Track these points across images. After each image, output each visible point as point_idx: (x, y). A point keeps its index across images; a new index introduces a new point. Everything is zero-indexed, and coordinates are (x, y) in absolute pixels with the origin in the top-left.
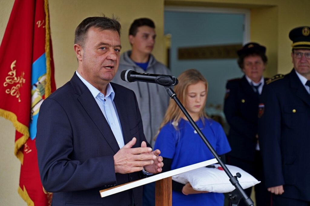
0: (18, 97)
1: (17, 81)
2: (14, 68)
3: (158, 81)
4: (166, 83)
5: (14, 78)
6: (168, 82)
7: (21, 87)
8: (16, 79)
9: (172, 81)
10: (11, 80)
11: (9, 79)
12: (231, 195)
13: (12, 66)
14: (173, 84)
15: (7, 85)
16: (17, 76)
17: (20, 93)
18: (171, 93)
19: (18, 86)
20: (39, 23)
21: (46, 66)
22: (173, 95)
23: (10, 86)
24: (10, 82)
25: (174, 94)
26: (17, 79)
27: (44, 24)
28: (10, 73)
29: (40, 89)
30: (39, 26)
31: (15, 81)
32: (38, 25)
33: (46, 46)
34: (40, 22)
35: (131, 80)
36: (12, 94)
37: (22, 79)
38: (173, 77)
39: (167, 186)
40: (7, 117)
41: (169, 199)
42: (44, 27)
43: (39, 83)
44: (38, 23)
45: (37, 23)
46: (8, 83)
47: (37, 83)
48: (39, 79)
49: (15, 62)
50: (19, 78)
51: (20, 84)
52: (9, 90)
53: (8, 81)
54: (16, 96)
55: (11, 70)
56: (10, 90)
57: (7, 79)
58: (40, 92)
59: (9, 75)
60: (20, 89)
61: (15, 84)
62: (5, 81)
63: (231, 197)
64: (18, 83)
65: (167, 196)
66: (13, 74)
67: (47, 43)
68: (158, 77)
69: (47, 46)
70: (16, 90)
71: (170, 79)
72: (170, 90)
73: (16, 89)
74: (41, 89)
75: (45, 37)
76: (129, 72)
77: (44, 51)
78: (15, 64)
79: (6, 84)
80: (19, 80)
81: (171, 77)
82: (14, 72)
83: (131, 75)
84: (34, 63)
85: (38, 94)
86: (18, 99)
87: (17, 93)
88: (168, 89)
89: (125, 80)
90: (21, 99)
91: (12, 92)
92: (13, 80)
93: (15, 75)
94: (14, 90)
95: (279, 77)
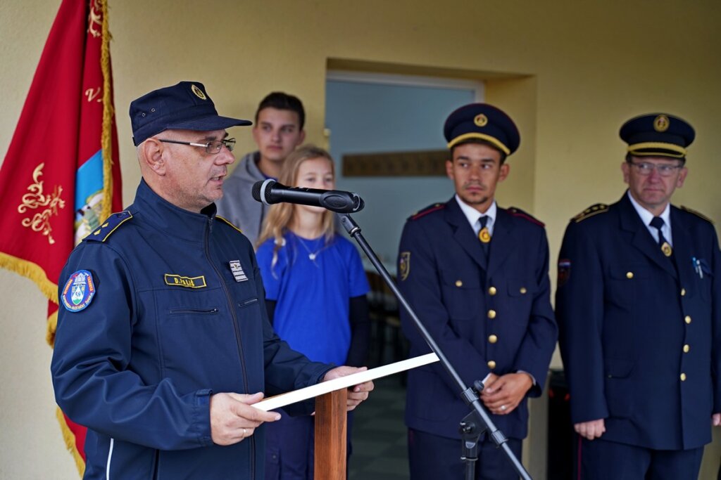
0: (46, 233)
1: (46, 204)
2: (39, 178)
3: (325, 202)
4: (341, 206)
5: (39, 197)
6: (344, 204)
7: (53, 214)
8: (42, 198)
9: (353, 202)
10: (32, 201)
11: (30, 198)
12: (464, 424)
13: (37, 173)
14: (354, 210)
15: (25, 210)
16: (44, 194)
17: (52, 227)
18: (349, 226)
19: (47, 213)
20: (90, 94)
21: (102, 176)
22: (353, 231)
23: (30, 213)
24: (31, 204)
25: (356, 228)
26: (46, 198)
27: (101, 95)
28: (32, 188)
29: (89, 220)
30: (90, 99)
31: (41, 202)
32: (87, 97)
33: (103, 137)
34: (92, 91)
35: (272, 199)
36: (34, 227)
37: (56, 199)
38: (354, 195)
39: (339, 406)
40: (24, 272)
41: (341, 431)
42: (99, 101)
43: (89, 208)
44: (89, 92)
45: (87, 93)
46: (27, 207)
47: (85, 208)
48: (88, 200)
49: (42, 166)
50: (49, 196)
51: (52, 209)
52: (28, 220)
53: (26, 202)
54: (43, 231)
55: (33, 182)
56: (31, 220)
57: (26, 199)
58: (90, 225)
59: (30, 192)
60: (52, 219)
61: (41, 209)
62: (22, 203)
63: (463, 427)
64: (47, 207)
65: (337, 424)
66: (37, 190)
67: (106, 133)
68: (325, 195)
69: (106, 137)
70: (43, 221)
71: (348, 199)
72: (347, 220)
73: (42, 219)
74: (93, 220)
75: (102, 121)
76: (269, 184)
77: (99, 147)
78: (42, 170)
79: (22, 209)
80: (48, 200)
81: (351, 195)
82: (40, 187)
83: (273, 191)
84: (81, 169)
85: (87, 229)
86: (47, 236)
87: (46, 226)
88: (344, 219)
89: (260, 201)
90: (53, 238)
91: (35, 224)
92: (37, 201)
93: (41, 191)
94: (39, 221)
95: (599, 209)
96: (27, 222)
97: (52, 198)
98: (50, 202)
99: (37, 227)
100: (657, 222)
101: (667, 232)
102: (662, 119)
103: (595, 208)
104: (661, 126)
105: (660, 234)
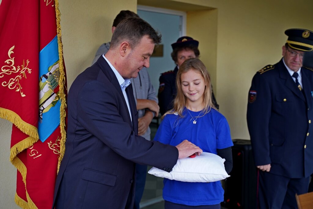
0: (19, 90)
1: (17, 71)
2: (12, 55)
5: (13, 68)
7: (23, 78)
8: (14, 68)
10: (8, 70)
11: (6, 68)
13: (10, 52)
15: (3, 76)
16: (16, 65)
17: (22, 86)
19: (18, 78)
20: (47, 1)
23: (7, 78)
24: (7, 72)
26: (17, 68)
28: (7, 61)
29: (51, 81)
30: (47, 5)
31: (14, 71)
36: (9, 87)
37: (25, 68)
42: (53, 6)
43: (50, 74)
45: (45, 1)
46: (4, 74)
47: (48, 74)
48: (50, 69)
49: (13, 47)
50: (19, 67)
51: (22, 74)
52: (5, 82)
53: (4, 71)
54: (15, 89)
55: (8, 58)
56: (7, 82)
57: (3, 69)
59: (6, 64)
60: (22, 81)
61: (14, 75)
64: (18, 73)
66: (11, 63)
67: (59, 26)
70: (16, 82)
75: (55, 18)
78: (13, 50)
79: (1, 75)
82: (13, 61)
86: (19, 93)
87: (18, 86)
90: (24, 94)
91: (10, 85)
92: (11, 70)
93: (13, 64)
94: (12, 83)
95: (270, 68)
96: (4, 84)
97: (21, 68)
98: (20, 70)
99: (11, 87)
100: (296, 75)
101: (300, 79)
102: (307, 33)
103: (268, 67)
104: (306, 36)
105: (297, 80)
